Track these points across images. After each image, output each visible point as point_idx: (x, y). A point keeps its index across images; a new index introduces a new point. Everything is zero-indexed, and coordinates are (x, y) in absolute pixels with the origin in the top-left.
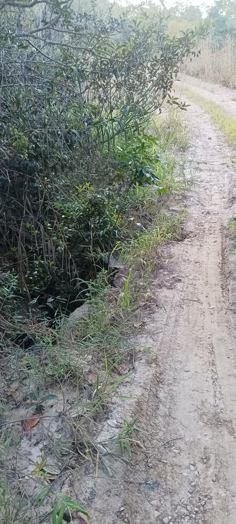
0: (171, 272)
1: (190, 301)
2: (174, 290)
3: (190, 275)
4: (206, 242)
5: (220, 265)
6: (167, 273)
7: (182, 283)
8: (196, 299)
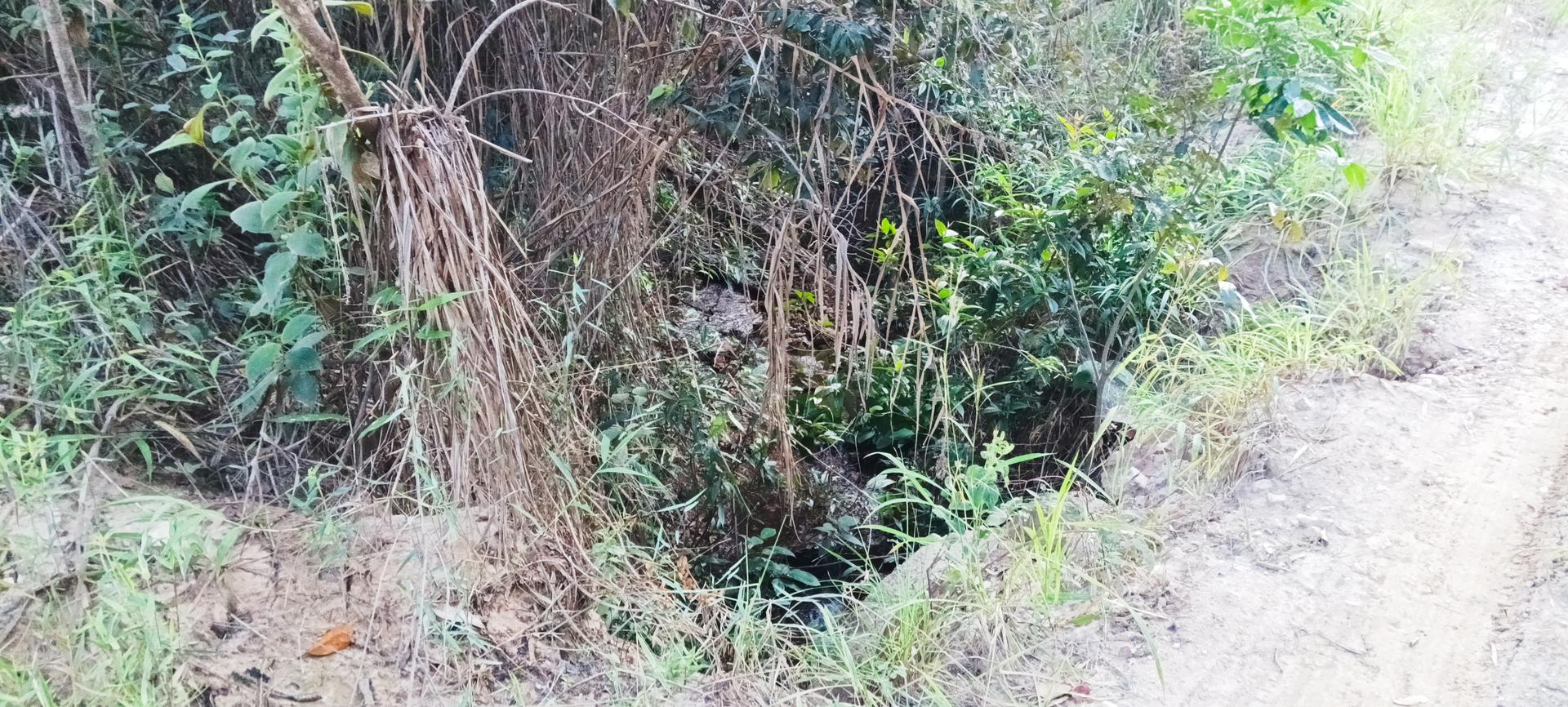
0: (1302, 499)
1: (1330, 644)
2: (1279, 577)
3: (1377, 531)
4: (1510, 403)
5: (1531, 518)
6: (1282, 497)
7: (1327, 559)
8: (1356, 646)
